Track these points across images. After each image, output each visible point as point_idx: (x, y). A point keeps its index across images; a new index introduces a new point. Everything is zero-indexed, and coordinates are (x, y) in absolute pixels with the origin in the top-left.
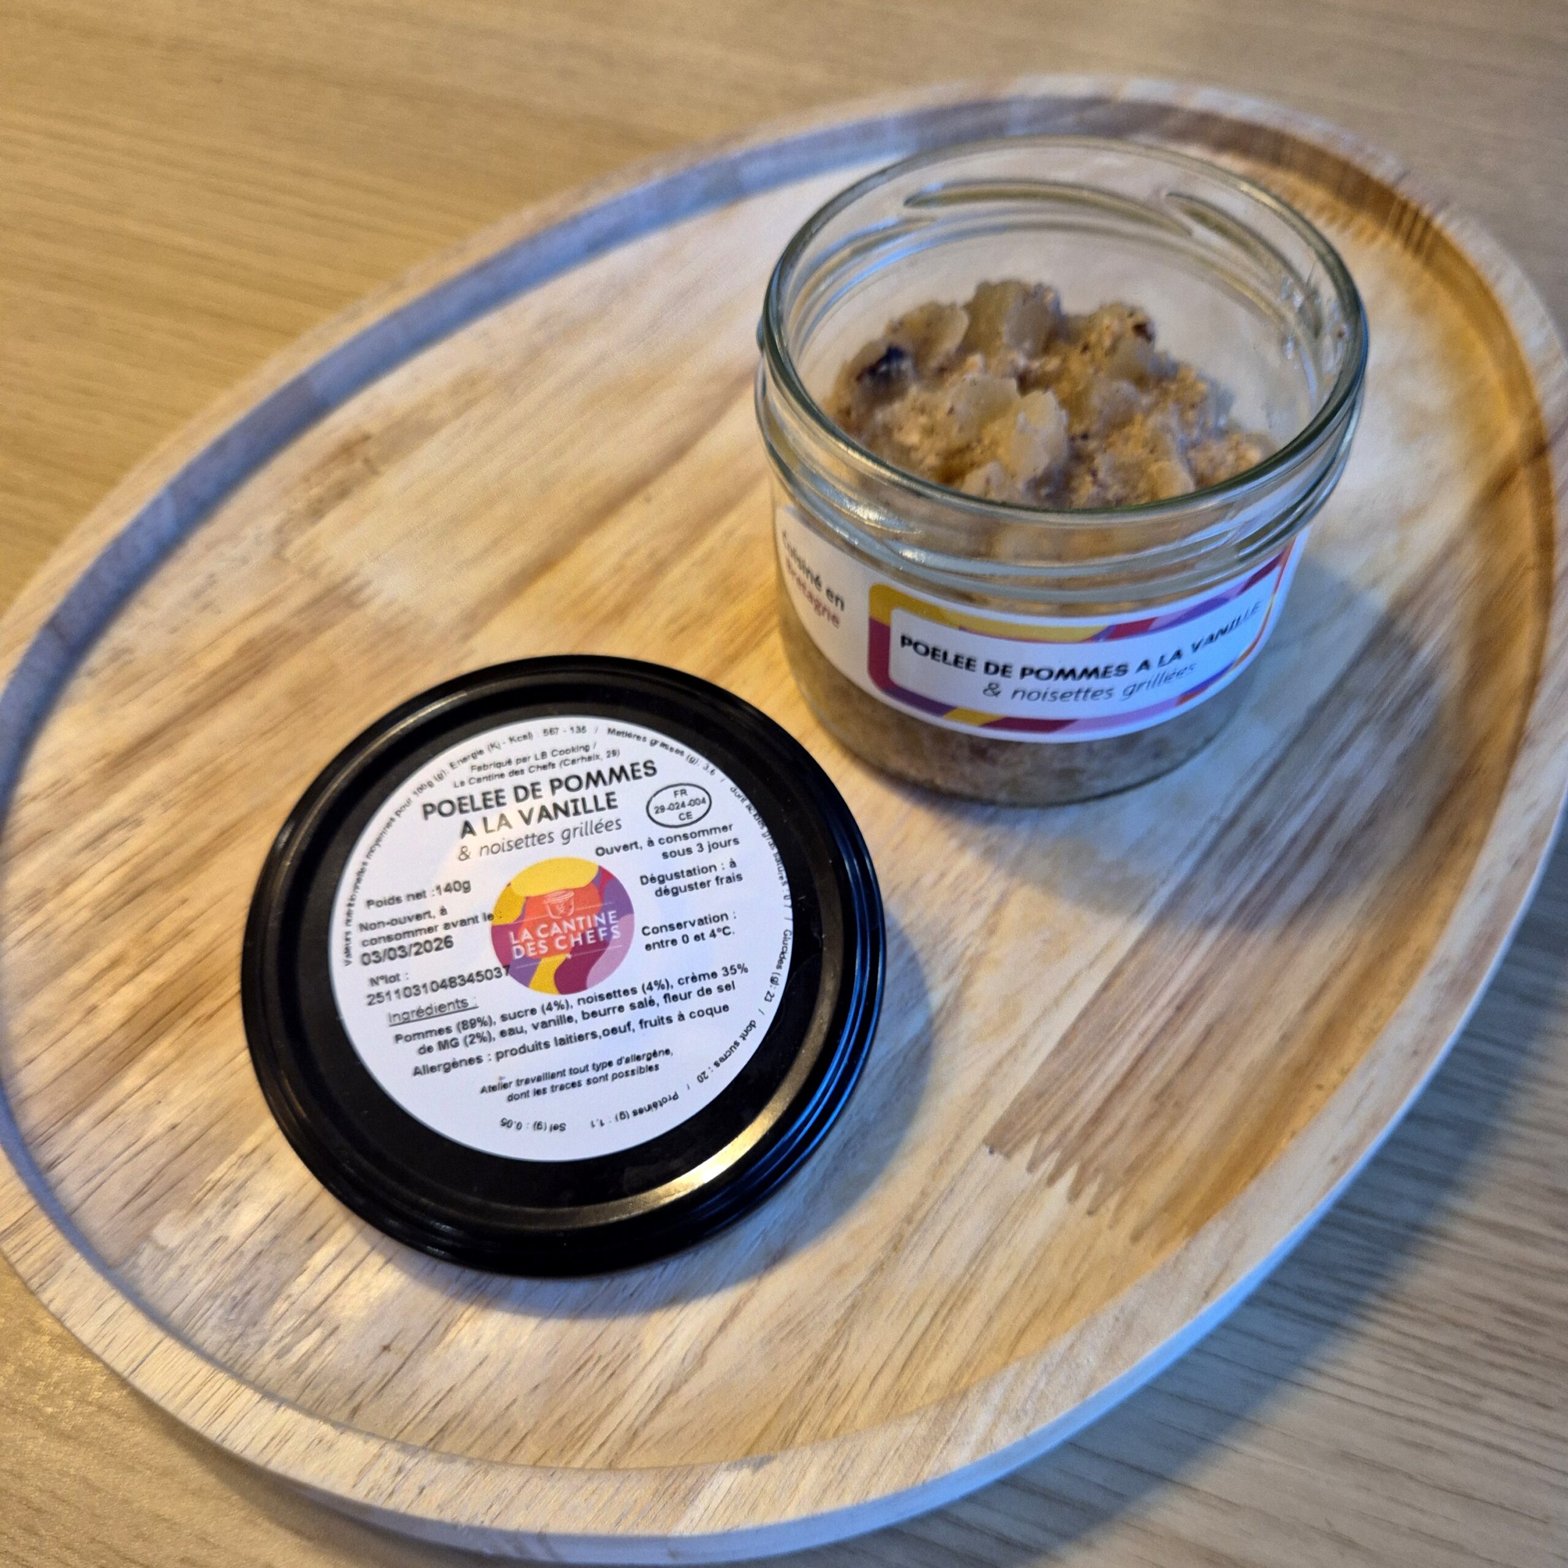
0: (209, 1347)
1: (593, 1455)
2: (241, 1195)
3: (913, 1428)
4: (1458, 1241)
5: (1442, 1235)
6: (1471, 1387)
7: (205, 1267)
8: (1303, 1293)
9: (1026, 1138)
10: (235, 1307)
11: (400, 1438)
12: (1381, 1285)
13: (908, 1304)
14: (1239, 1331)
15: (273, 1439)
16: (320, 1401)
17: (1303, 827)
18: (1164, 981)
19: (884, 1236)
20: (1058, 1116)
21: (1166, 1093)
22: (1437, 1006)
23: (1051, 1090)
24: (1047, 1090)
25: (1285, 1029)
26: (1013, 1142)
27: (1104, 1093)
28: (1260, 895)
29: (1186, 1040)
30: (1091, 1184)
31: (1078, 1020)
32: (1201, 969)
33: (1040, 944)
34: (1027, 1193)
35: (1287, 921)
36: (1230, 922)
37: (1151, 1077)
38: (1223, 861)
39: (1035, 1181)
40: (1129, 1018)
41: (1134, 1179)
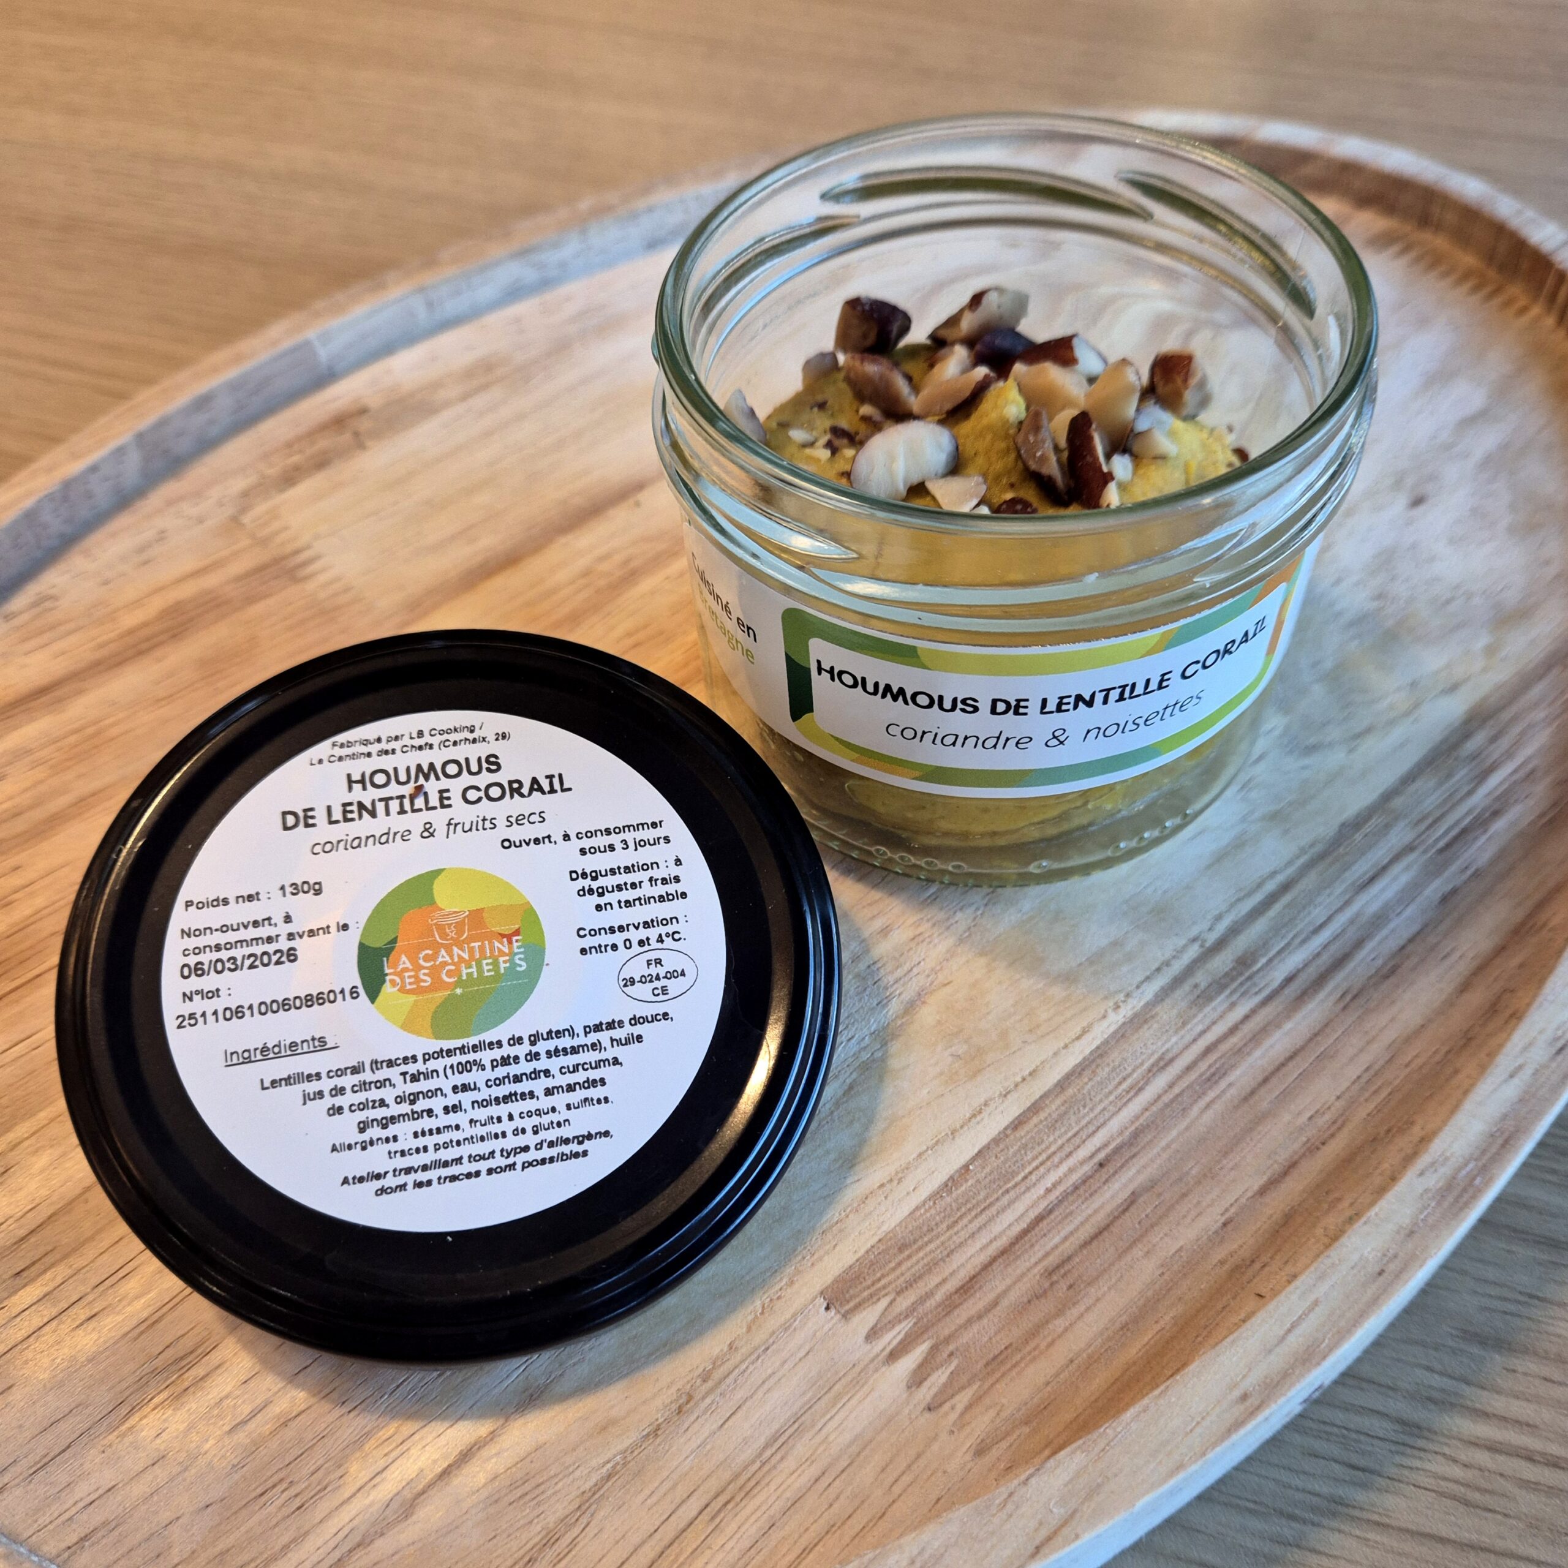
9: (873, 1298)
13: (675, 1485)
17: (1306, 965)
18: (1091, 1128)
19: (670, 1392)
20: (920, 1277)
21: (1062, 1271)
22: (1422, 1217)
23: (920, 1243)
24: (915, 1241)
25: (1227, 1215)
26: (857, 1300)
27: (983, 1258)
28: (1234, 1040)
29: (1101, 1207)
30: (940, 1371)
31: (973, 1159)
32: (1141, 1121)
33: (950, 1059)
34: (857, 1369)
35: (1260, 1078)
36: (1189, 1068)
37: (1048, 1248)
38: (1197, 992)
39: (872, 1355)
40: (1037, 1168)
41: (998, 1375)
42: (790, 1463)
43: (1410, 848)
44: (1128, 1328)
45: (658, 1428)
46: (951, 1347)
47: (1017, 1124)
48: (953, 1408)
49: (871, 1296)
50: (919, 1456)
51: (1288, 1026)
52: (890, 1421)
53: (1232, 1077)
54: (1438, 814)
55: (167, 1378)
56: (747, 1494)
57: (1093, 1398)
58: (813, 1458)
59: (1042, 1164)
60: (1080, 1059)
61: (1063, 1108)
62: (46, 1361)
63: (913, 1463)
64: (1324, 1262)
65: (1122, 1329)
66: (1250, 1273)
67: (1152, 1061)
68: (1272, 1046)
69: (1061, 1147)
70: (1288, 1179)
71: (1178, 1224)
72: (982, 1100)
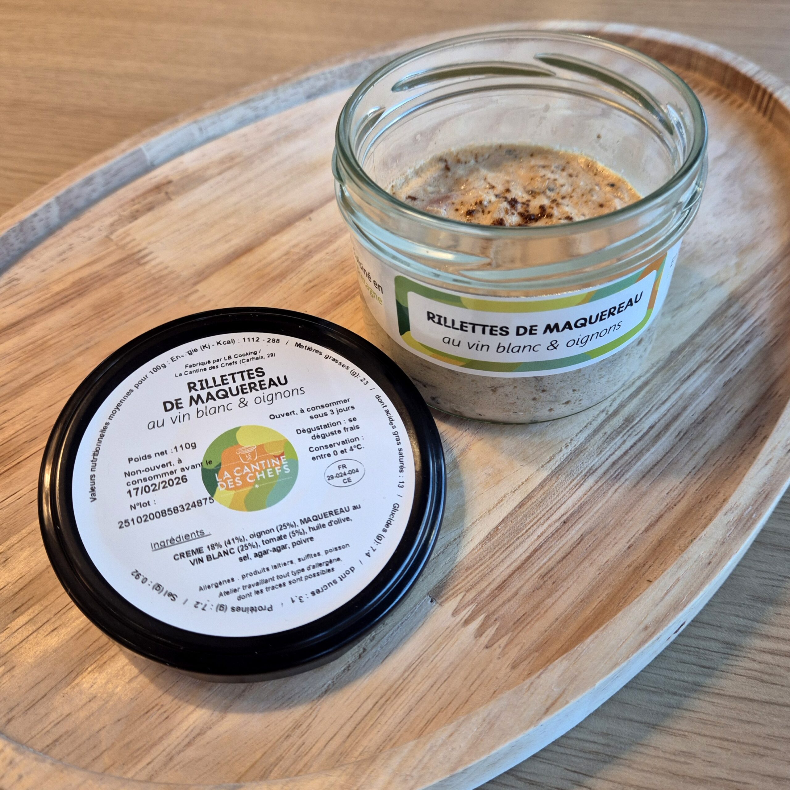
17: (659, 420)
18: (558, 505)
20: (478, 583)
21: (549, 575)
22: (728, 535)
23: (476, 566)
24: (474, 565)
25: (630, 543)
26: (447, 596)
27: (509, 571)
28: (626, 458)
29: (566, 543)
30: (491, 629)
31: (500, 524)
32: (583, 500)
33: (485, 476)
34: (449, 630)
35: (641, 476)
36: (605, 473)
37: (541, 565)
38: (606, 436)
39: (455, 623)
40: (533, 526)
41: (520, 628)
42: (418, 678)
43: (706, 361)
44: (584, 601)
45: (349, 666)
46: (495, 617)
47: (521, 505)
48: (499, 646)
49: (453, 594)
50: (483, 671)
51: (652, 450)
52: (467, 655)
53: (627, 476)
54: (719, 344)
55: (95, 657)
56: (396, 695)
57: (569, 637)
58: (429, 675)
59: (535, 524)
60: (550, 472)
61: (543, 496)
62: (32, 653)
63: (480, 674)
64: (680, 560)
65: (581, 602)
66: (643, 570)
67: (586, 470)
68: (646, 460)
69: (544, 515)
70: (659, 523)
71: (606, 549)
72: (503, 495)
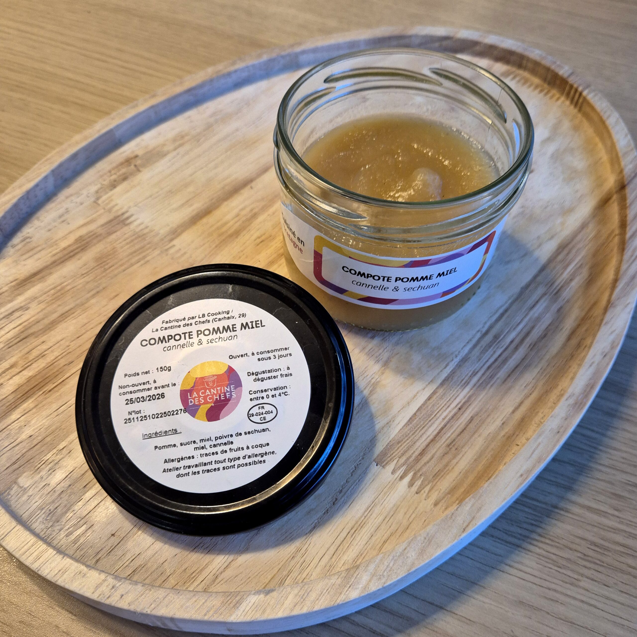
0: (38, 531)
1: (198, 585)
2: (57, 466)
3: (335, 580)
4: (573, 514)
5: (567, 511)
6: (576, 576)
7: (39, 496)
8: (506, 532)
9: (392, 460)
10: (50, 514)
11: (115, 574)
12: (539, 530)
14: (478, 547)
15: (60, 571)
16: (82, 556)
17: (516, 337)
18: (454, 397)
19: (329, 498)
20: (406, 451)
21: (453, 444)
22: (569, 413)
23: (404, 440)
24: (402, 440)
25: (504, 420)
26: (387, 461)
27: (426, 443)
28: (496, 364)
29: (462, 422)
30: (418, 481)
31: (417, 411)
32: (471, 393)
33: (403, 379)
34: (391, 483)
35: (507, 375)
36: (483, 374)
37: (447, 437)
38: (482, 349)
39: (395, 478)
40: (438, 412)
41: (437, 480)
42: (374, 515)
43: (545, 294)
44: (477, 460)
45: (328, 510)
46: (421, 473)
47: (429, 398)
48: (425, 492)
49: (391, 459)
50: (416, 508)
51: (514, 357)
52: (404, 499)
53: (498, 376)
54: (551, 283)
56: (362, 527)
57: (469, 483)
58: (381, 513)
59: (440, 410)
60: (446, 375)
61: (444, 392)
63: (415, 510)
66: (513, 438)
67: (471, 373)
68: (509, 365)
69: (445, 404)
70: (521, 407)
71: (488, 425)
